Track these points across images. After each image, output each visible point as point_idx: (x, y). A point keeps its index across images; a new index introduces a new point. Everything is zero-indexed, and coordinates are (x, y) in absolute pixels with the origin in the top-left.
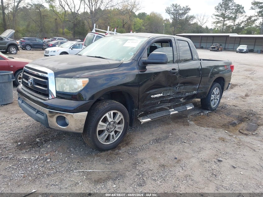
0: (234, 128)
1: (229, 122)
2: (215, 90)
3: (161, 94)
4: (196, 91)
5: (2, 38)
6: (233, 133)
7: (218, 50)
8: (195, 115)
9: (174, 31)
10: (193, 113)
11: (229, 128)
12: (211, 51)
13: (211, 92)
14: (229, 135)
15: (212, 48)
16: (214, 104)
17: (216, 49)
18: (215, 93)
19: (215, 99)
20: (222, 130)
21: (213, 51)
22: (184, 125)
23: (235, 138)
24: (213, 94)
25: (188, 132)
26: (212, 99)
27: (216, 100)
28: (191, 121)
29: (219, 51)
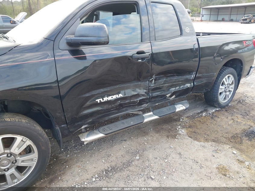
0: (250, 143)
1: (244, 131)
2: (226, 79)
3: (120, 95)
4: (191, 83)
5: (15, 22)
6: (247, 156)
7: (250, 22)
8: (192, 117)
9: (201, 3)
10: (191, 113)
11: (241, 143)
12: (242, 23)
13: (219, 81)
14: (238, 160)
15: (243, 20)
16: (225, 99)
17: (248, 21)
18: (226, 83)
19: (226, 92)
20: (228, 146)
21: (244, 23)
22: (168, 137)
23: (249, 168)
24: (223, 84)
25: (169, 151)
26: (220, 91)
27: (228, 93)
28: (183, 127)
29: (252, 23)
